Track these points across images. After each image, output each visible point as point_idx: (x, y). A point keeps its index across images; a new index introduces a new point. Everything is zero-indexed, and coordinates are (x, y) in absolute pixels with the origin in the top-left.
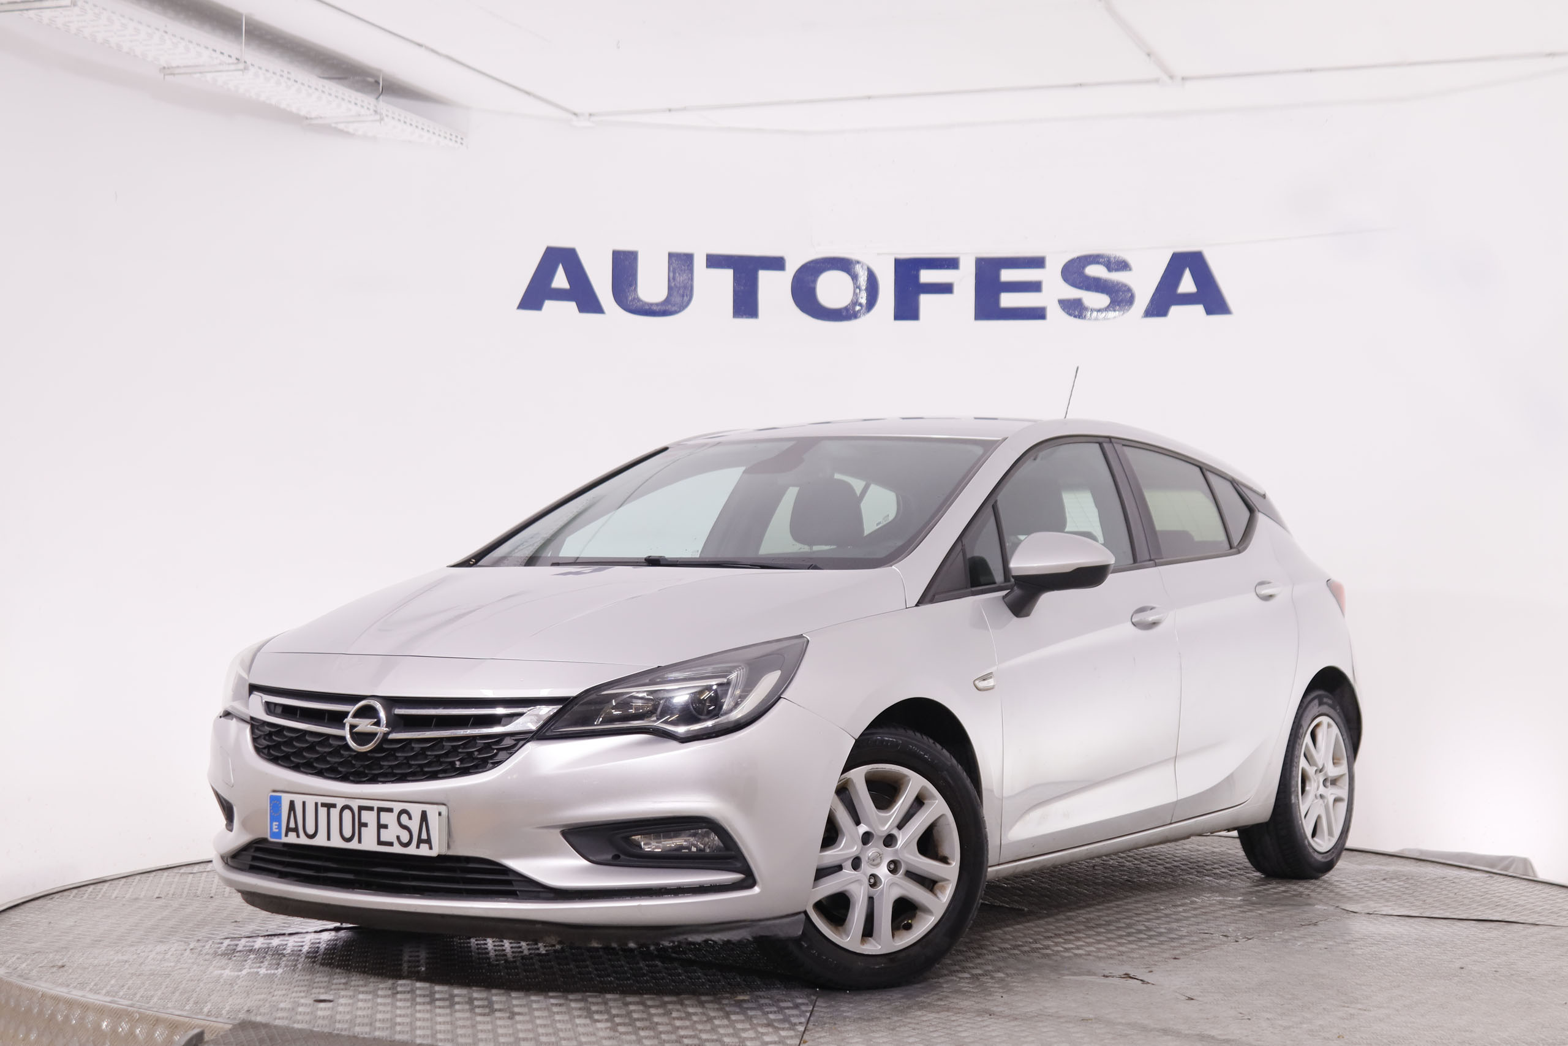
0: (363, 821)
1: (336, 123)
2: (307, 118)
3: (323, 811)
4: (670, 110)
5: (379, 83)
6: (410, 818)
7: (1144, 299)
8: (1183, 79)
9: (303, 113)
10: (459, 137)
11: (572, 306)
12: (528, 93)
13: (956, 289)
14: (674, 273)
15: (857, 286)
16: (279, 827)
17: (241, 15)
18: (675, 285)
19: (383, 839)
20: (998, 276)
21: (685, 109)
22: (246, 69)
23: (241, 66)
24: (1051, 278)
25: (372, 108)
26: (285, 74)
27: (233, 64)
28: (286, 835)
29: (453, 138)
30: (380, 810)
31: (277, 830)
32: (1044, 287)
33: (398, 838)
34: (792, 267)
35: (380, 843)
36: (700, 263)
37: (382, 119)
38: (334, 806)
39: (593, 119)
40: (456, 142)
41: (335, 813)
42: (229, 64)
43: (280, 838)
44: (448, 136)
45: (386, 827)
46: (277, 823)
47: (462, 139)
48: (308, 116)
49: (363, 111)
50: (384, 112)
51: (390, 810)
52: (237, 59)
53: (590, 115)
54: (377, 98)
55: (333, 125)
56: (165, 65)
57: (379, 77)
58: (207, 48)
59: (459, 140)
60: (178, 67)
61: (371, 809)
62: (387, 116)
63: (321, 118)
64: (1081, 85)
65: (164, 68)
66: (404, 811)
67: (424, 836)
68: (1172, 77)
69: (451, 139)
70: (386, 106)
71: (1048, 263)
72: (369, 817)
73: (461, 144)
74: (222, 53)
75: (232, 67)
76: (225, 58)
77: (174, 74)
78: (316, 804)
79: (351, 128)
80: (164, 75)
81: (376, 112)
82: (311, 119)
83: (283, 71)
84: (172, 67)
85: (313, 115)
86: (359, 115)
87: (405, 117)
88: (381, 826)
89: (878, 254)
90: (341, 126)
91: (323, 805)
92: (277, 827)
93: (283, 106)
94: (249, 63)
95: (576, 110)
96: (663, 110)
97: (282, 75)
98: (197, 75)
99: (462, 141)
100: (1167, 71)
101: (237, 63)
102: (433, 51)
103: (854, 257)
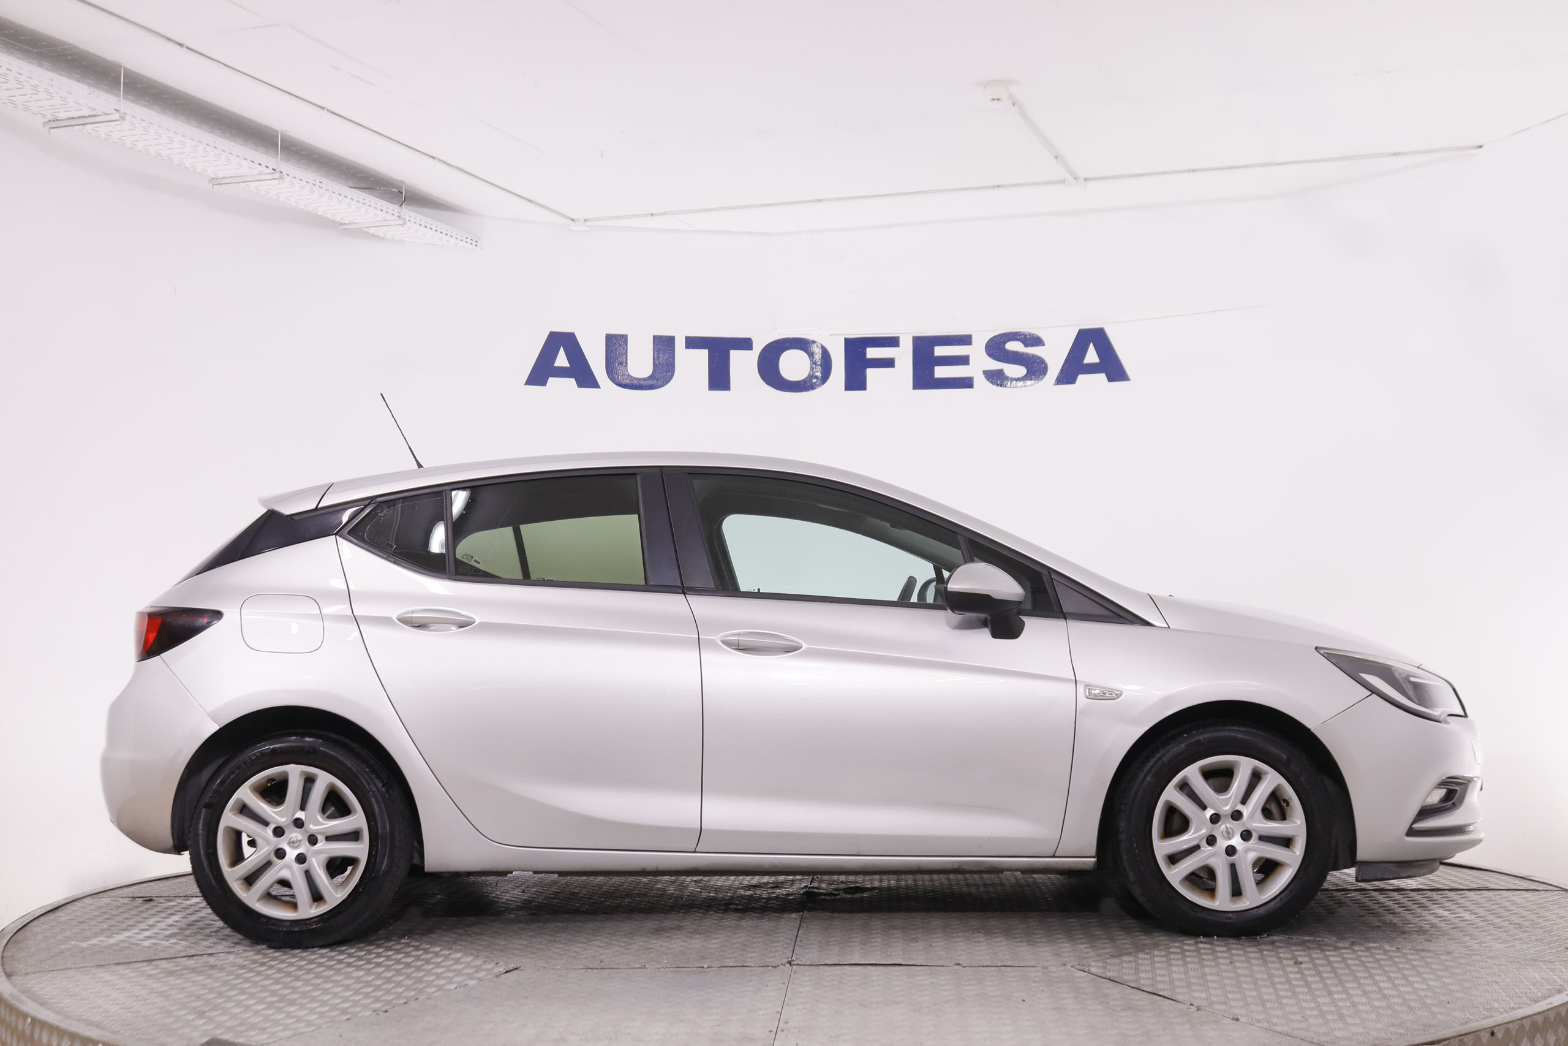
1: (367, 228)
2: (342, 224)
4: (652, 215)
5: (402, 193)
7: (1055, 367)
8: (1086, 180)
9: (338, 219)
10: (474, 241)
12: (531, 201)
17: (277, 132)
21: (665, 213)
22: (281, 178)
23: (277, 175)
25: (396, 214)
26: (317, 184)
27: (270, 173)
29: (469, 241)
34: (758, 346)
37: (405, 223)
39: (588, 223)
40: (471, 244)
42: (267, 174)
44: (465, 240)
47: (476, 241)
48: (343, 222)
49: (388, 217)
50: (407, 218)
52: (273, 169)
53: (585, 220)
54: (401, 206)
55: (365, 230)
56: (213, 177)
57: (402, 188)
58: (245, 159)
59: (474, 243)
60: (224, 177)
62: (410, 221)
63: (354, 223)
64: (998, 186)
65: (213, 179)
68: (1076, 178)
69: (467, 243)
70: (407, 212)
74: (260, 163)
75: (270, 177)
76: (262, 169)
77: (221, 184)
79: (381, 232)
80: (213, 185)
81: (399, 217)
82: (346, 224)
83: (315, 181)
84: (220, 178)
85: (347, 222)
86: (386, 220)
87: (426, 222)
89: (831, 335)
90: (372, 231)
93: (320, 213)
94: (284, 173)
95: (574, 217)
96: (646, 215)
97: (314, 185)
98: (242, 185)
99: (476, 244)
100: (1072, 173)
101: (274, 173)
102: (445, 163)
103: (811, 338)
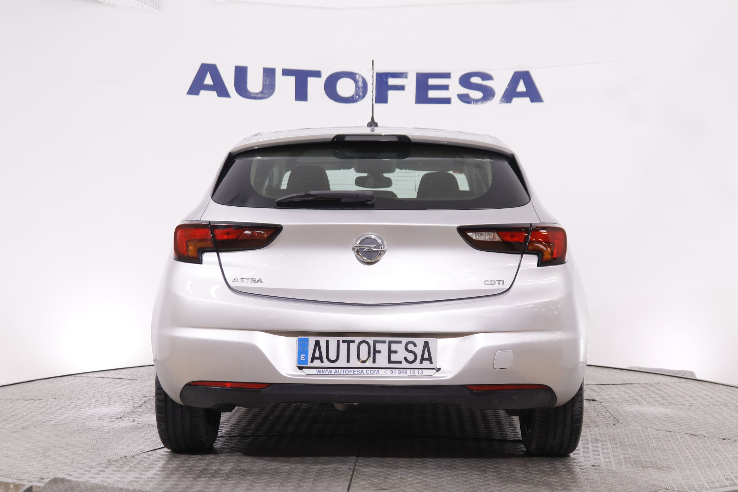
11: (214, 93)
13: (406, 88)
14: (265, 77)
15: (357, 86)
18: (266, 84)
20: (427, 82)
24: (453, 83)
29: (155, 6)
32: (450, 87)
34: (325, 75)
36: (278, 73)
40: (156, 8)
44: (152, 5)
47: (159, 7)
59: (157, 7)
71: (452, 76)
73: (159, 9)
89: (368, 70)
103: (356, 72)
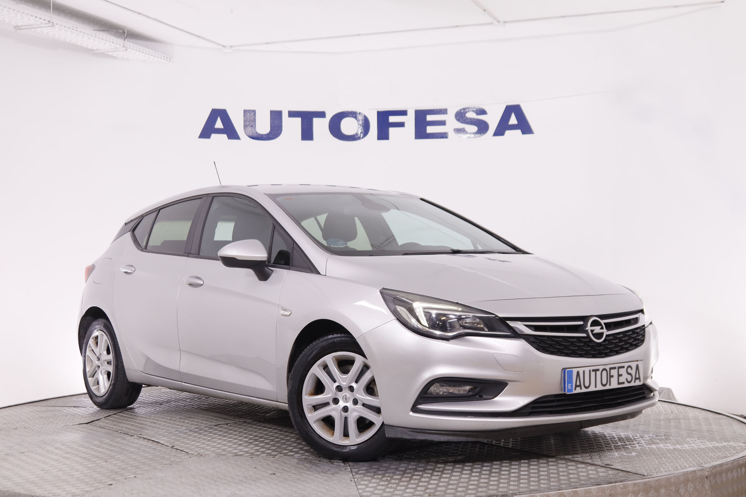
0: (612, 375)
1: (106, 52)
2: (93, 50)
3: (593, 374)
4: (267, 43)
5: (125, 33)
6: (632, 369)
7: (493, 126)
8: (504, 22)
9: (90, 47)
10: (168, 58)
11: (225, 136)
12: (198, 37)
13: (406, 125)
14: (273, 120)
15: (359, 125)
16: (572, 386)
18: (274, 125)
19: (620, 381)
20: (425, 118)
21: (274, 42)
22: (53, 26)
23: (51, 24)
24: (450, 118)
25: (122, 44)
26: (75, 28)
27: (47, 23)
28: (575, 389)
29: (165, 58)
30: (619, 368)
31: (571, 388)
32: (447, 123)
33: (627, 379)
34: (329, 116)
35: (619, 383)
36: (285, 115)
37: (126, 50)
38: (598, 370)
39: (232, 48)
40: (167, 60)
41: (598, 373)
42: (45, 24)
43: (572, 391)
45: (621, 375)
46: (571, 384)
47: (170, 59)
48: (93, 49)
49: (117, 46)
50: (128, 46)
51: (623, 367)
52: (48, 21)
53: (231, 46)
54: (124, 40)
55: (106, 53)
57: (125, 30)
58: (32, 16)
60: (22, 26)
61: (615, 368)
62: (130, 48)
63: (99, 50)
64: (456, 26)
65: (16, 26)
66: (629, 367)
67: (637, 376)
68: (498, 22)
69: (164, 59)
70: (129, 43)
71: (448, 112)
72: (614, 372)
73: (170, 61)
74: (40, 19)
75: (47, 25)
76: (42, 21)
77: (21, 29)
78: (590, 371)
79: (115, 54)
80: (16, 30)
81: (124, 46)
82: (94, 50)
83: (73, 27)
84: (19, 26)
85: (95, 48)
86: (116, 48)
87: (139, 49)
88: (619, 375)
89: (370, 109)
90: (110, 54)
91: (593, 370)
92: (570, 386)
93: (79, 44)
94: (55, 23)
95: (224, 45)
96: (264, 44)
97: (73, 29)
98: (33, 30)
99: (170, 60)
100: (495, 19)
101: (49, 23)
102: (147, 16)
103: (358, 111)
